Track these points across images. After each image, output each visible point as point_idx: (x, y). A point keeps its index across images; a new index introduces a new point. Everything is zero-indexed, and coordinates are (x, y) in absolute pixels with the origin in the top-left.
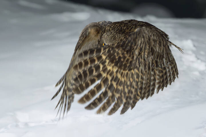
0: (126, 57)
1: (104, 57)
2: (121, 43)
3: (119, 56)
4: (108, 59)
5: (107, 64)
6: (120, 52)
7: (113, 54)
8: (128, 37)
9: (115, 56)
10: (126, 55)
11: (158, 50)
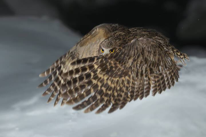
0: (118, 67)
1: (96, 67)
2: (115, 55)
3: (111, 66)
4: (100, 69)
5: (98, 72)
6: (112, 62)
7: (105, 64)
8: (122, 49)
9: (107, 66)
10: (118, 65)
11: (152, 60)
